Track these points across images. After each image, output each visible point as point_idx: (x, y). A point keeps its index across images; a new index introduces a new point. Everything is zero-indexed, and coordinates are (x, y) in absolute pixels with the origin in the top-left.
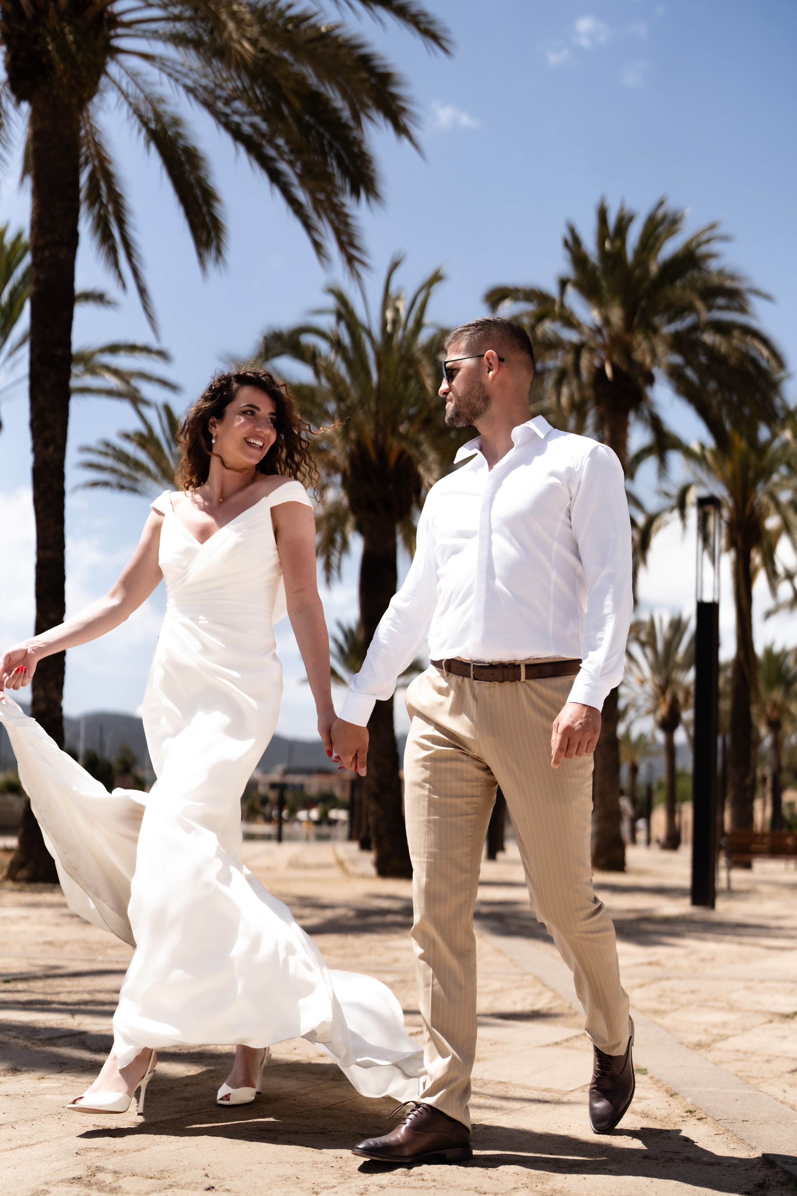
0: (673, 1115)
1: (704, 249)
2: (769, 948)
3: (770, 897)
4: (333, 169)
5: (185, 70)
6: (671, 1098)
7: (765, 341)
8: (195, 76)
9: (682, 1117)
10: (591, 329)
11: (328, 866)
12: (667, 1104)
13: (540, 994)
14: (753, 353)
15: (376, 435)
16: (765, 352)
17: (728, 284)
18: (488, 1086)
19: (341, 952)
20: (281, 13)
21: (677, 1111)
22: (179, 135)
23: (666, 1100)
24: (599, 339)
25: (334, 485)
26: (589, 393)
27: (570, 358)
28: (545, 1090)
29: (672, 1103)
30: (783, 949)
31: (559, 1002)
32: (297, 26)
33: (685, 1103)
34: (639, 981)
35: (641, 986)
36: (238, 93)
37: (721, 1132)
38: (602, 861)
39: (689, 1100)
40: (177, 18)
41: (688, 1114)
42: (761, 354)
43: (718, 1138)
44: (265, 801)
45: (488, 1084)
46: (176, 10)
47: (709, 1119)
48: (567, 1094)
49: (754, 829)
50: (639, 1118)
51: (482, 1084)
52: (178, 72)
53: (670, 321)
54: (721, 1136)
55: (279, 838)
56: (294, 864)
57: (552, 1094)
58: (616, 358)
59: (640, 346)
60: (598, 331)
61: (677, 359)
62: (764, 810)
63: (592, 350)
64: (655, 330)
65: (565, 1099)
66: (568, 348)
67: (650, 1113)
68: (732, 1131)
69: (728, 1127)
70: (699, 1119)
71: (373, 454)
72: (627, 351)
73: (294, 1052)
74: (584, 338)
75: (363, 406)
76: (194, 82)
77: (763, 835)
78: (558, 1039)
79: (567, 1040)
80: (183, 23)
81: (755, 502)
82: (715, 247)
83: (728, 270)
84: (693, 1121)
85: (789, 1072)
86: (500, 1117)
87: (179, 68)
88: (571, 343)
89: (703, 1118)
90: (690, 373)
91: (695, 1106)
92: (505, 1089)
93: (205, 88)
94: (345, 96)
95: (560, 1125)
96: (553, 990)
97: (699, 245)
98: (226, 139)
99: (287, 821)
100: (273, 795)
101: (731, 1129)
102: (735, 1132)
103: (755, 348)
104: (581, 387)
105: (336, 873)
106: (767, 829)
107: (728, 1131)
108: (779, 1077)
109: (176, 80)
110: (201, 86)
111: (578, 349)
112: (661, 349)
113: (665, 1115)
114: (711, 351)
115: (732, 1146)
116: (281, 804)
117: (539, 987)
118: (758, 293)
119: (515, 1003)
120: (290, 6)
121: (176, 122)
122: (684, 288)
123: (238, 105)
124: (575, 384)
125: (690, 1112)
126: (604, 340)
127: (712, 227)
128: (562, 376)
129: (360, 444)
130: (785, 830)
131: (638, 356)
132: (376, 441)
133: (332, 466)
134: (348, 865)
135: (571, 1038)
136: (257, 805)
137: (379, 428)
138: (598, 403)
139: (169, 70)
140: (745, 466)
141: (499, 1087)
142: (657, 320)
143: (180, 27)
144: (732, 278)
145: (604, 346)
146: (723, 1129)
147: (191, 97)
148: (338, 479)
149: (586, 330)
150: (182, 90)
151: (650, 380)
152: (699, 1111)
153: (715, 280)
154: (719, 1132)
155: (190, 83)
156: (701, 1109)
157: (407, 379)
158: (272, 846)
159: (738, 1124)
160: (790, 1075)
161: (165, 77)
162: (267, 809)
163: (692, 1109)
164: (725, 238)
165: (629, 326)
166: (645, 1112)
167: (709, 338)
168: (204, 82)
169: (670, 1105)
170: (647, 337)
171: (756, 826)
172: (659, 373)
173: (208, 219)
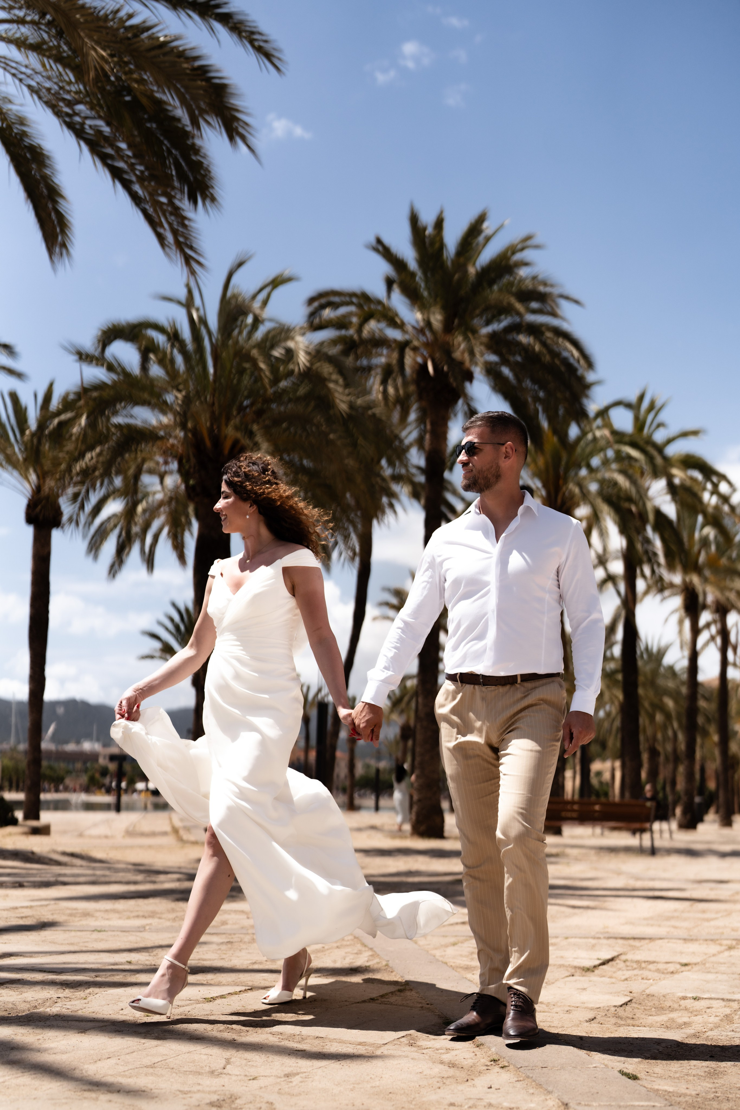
0: (478, 1064)
1: (518, 257)
2: (574, 907)
3: (577, 859)
4: (171, 171)
5: (29, 72)
6: (478, 1049)
7: (576, 344)
8: (39, 78)
9: (487, 1066)
10: (414, 327)
11: (165, 834)
12: (473, 1054)
13: (359, 953)
14: (565, 354)
15: (212, 425)
16: (576, 353)
17: (542, 289)
18: (306, 1041)
19: (172, 916)
20: (122, 21)
21: (482, 1061)
22: (24, 134)
23: (472, 1050)
24: (423, 339)
25: (171, 472)
26: (412, 388)
27: (395, 355)
28: (360, 1044)
29: (477, 1053)
30: (588, 908)
31: (377, 960)
32: (136, 36)
33: (490, 1052)
34: (452, 940)
35: (454, 944)
36: (81, 96)
37: (522, 1079)
38: (423, 828)
39: (493, 1049)
40: (21, 21)
41: (492, 1063)
42: (572, 355)
43: (518, 1085)
44: (104, 772)
45: (306, 1039)
46: (21, 13)
47: (511, 1067)
48: (380, 1047)
49: (565, 797)
50: (446, 1068)
51: (300, 1039)
52: (22, 73)
53: (488, 323)
54: (521, 1083)
55: (118, 808)
56: (130, 833)
57: (367, 1047)
58: (437, 355)
59: (459, 345)
60: (421, 331)
61: (493, 358)
62: (574, 778)
63: (415, 349)
64: (474, 332)
65: (378, 1052)
66: (393, 345)
67: (457, 1063)
68: (532, 1077)
69: (528, 1074)
70: (502, 1067)
71: (208, 443)
72: (447, 350)
73: (121, 1012)
74: (407, 337)
75: (199, 397)
76: (38, 83)
77: (572, 802)
78: (374, 995)
79: (382, 996)
80: (27, 26)
81: (567, 494)
82: (527, 255)
83: (541, 277)
84: (497, 1069)
85: (587, 1021)
86: (316, 1070)
87: (23, 69)
88: (395, 341)
89: (506, 1066)
90: (506, 371)
91: (499, 1055)
92: (322, 1044)
93: (49, 90)
94: (184, 102)
95: (373, 1077)
96: (371, 949)
97: (514, 253)
98: (69, 138)
99: (126, 791)
100: (112, 767)
101: (531, 1075)
102: (534, 1078)
103: (566, 349)
104: (405, 384)
105: (170, 840)
106: (577, 797)
107: (528, 1077)
108: (578, 1026)
109: (21, 80)
110: (45, 88)
111: (402, 347)
112: (478, 349)
113: (472, 1064)
114: (526, 350)
115: (531, 1091)
116: (120, 775)
117: (359, 946)
118: (567, 298)
119: (335, 962)
120: (130, 16)
121: (22, 121)
122: (500, 290)
123: (80, 107)
124: (400, 381)
125: (494, 1061)
126: (427, 339)
127: (529, 238)
128: (387, 373)
129: (195, 432)
130: (593, 798)
131: (457, 355)
132: (211, 430)
133: (168, 453)
134: (182, 832)
135: (387, 994)
136: (97, 776)
137: (214, 419)
138: (420, 398)
139: (13, 71)
140: (556, 459)
141: (317, 1042)
142: (476, 322)
143: (25, 30)
144: (545, 284)
145: (427, 345)
146: (524, 1075)
147: (35, 97)
148: (174, 466)
149: (409, 328)
150: (25, 89)
151: (469, 377)
152: (502, 1060)
153: (529, 285)
154: (519, 1079)
155: (33, 83)
156: (504, 1058)
157: (241, 372)
158: (112, 815)
159: (537, 1071)
160: (588, 1024)
161: (9, 77)
162: (107, 781)
163: (496, 1058)
164: (537, 247)
165: (448, 327)
166: (452, 1062)
167: (524, 339)
168: (48, 84)
169: (476, 1055)
170: (466, 338)
171: (567, 794)
172: (478, 372)
173: (53, 216)
